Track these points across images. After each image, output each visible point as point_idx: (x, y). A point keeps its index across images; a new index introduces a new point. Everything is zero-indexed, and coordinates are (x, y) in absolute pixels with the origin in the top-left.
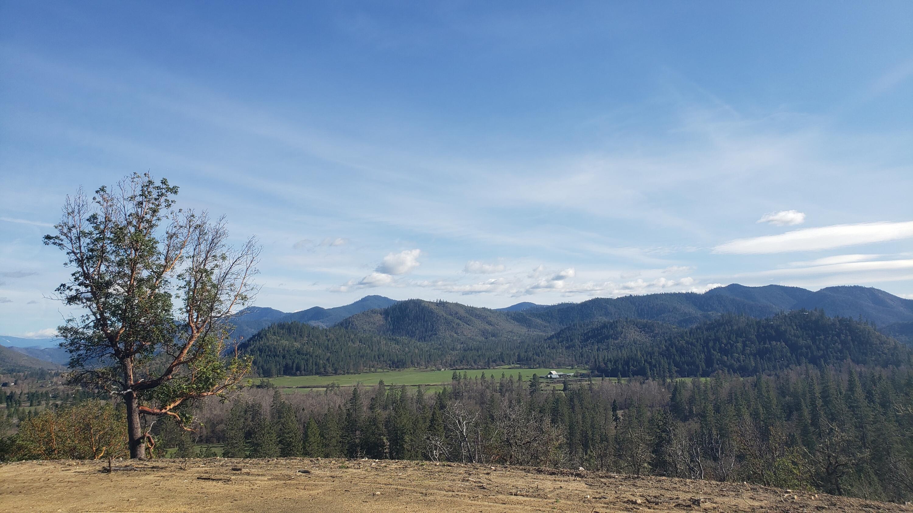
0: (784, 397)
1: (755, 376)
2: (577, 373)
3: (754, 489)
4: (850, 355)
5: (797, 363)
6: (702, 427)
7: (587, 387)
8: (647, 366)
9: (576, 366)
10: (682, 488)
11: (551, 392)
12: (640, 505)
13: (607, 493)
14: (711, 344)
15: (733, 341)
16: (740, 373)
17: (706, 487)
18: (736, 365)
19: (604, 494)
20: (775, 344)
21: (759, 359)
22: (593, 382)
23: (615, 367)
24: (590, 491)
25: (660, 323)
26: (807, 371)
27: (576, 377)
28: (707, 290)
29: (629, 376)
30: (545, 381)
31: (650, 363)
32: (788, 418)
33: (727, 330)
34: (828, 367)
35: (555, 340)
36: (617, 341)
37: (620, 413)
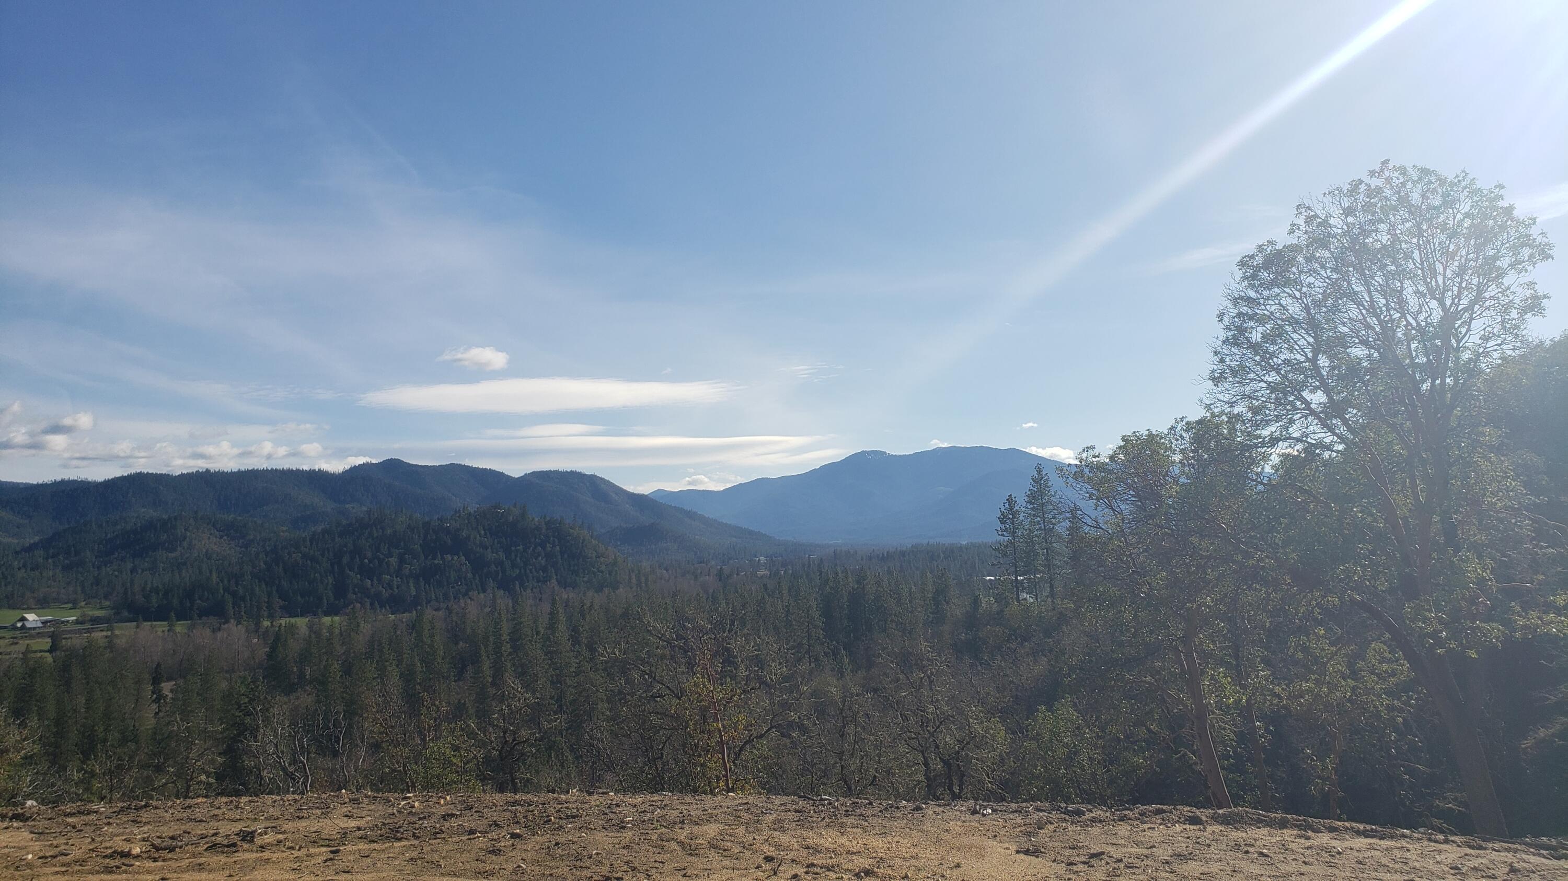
0: (457, 644)
1: (415, 612)
2: (84, 615)
3: (354, 800)
4: (557, 575)
5: (480, 588)
6: (319, 702)
7: (102, 642)
8: (229, 599)
9: (83, 604)
10: (230, 814)
11: (21, 656)
12: (137, 857)
13: (73, 845)
14: (346, 559)
15: (382, 554)
16: (390, 608)
17: (274, 806)
18: (385, 594)
19: (67, 847)
20: (450, 558)
21: (422, 584)
22: (117, 632)
23: (165, 602)
24: (37, 846)
25: (259, 522)
26: (494, 600)
27: (82, 623)
28: (347, 467)
29: (191, 619)
30: (8, 634)
31: (234, 594)
32: (460, 677)
33: (375, 535)
34: (524, 593)
35: (39, 553)
36: (173, 555)
37: (167, 687)
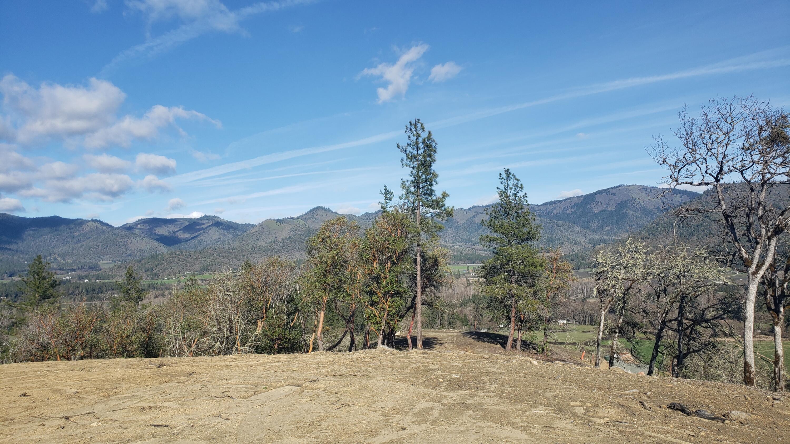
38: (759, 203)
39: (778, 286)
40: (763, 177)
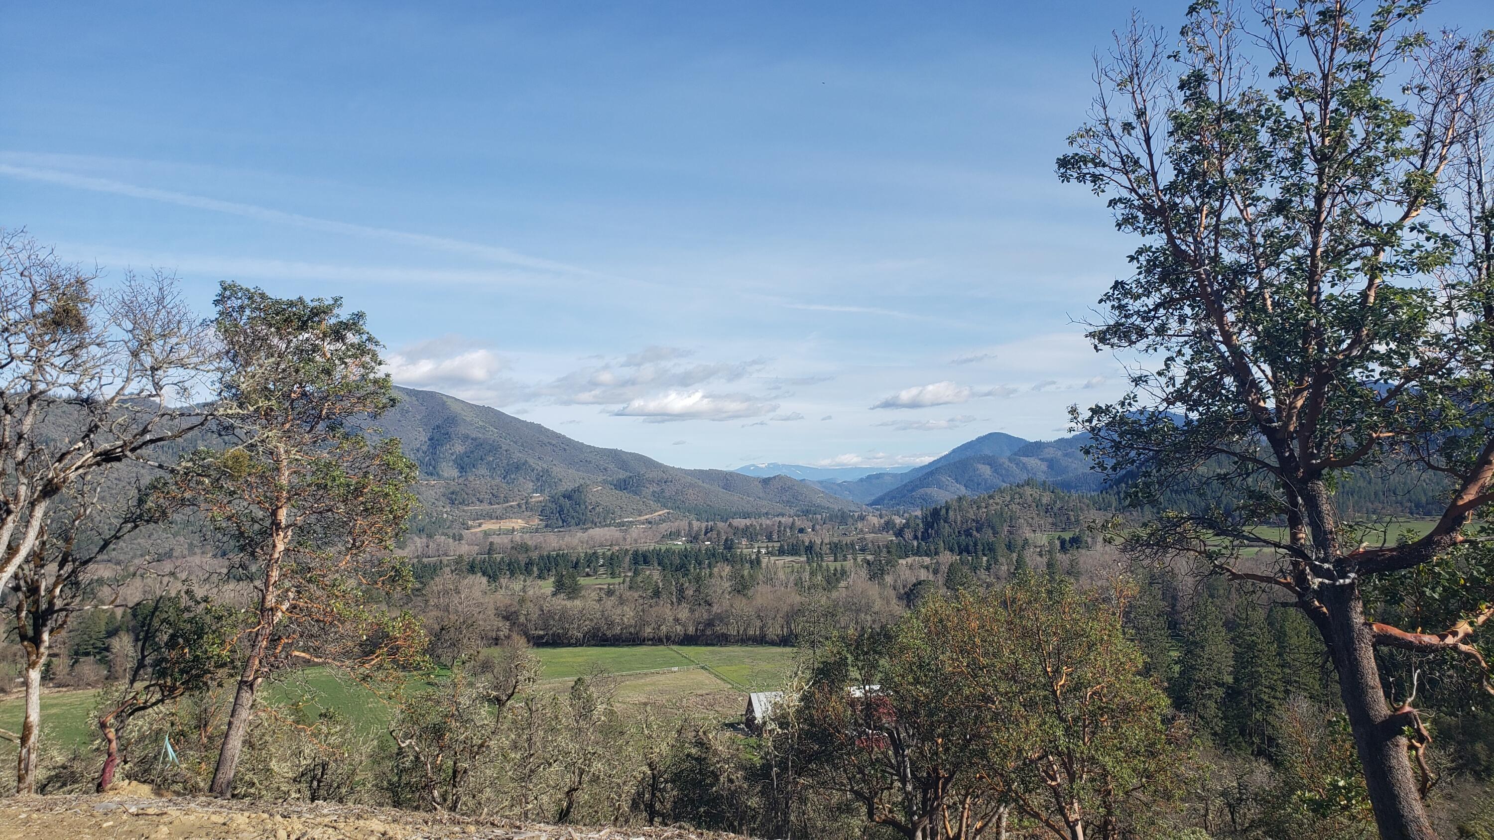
38: (20, 437)
39: (43, 593)
40: (33, 387)
